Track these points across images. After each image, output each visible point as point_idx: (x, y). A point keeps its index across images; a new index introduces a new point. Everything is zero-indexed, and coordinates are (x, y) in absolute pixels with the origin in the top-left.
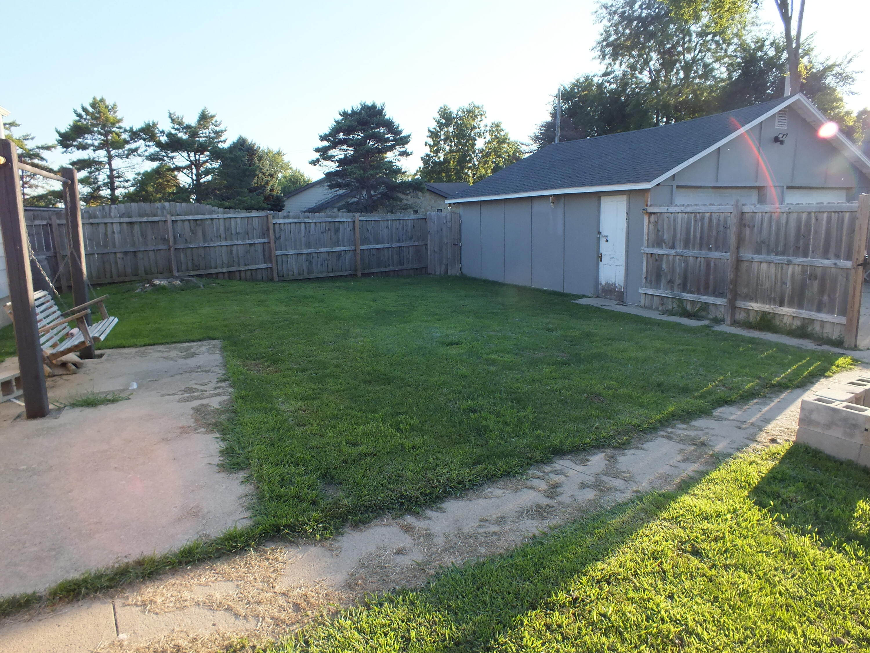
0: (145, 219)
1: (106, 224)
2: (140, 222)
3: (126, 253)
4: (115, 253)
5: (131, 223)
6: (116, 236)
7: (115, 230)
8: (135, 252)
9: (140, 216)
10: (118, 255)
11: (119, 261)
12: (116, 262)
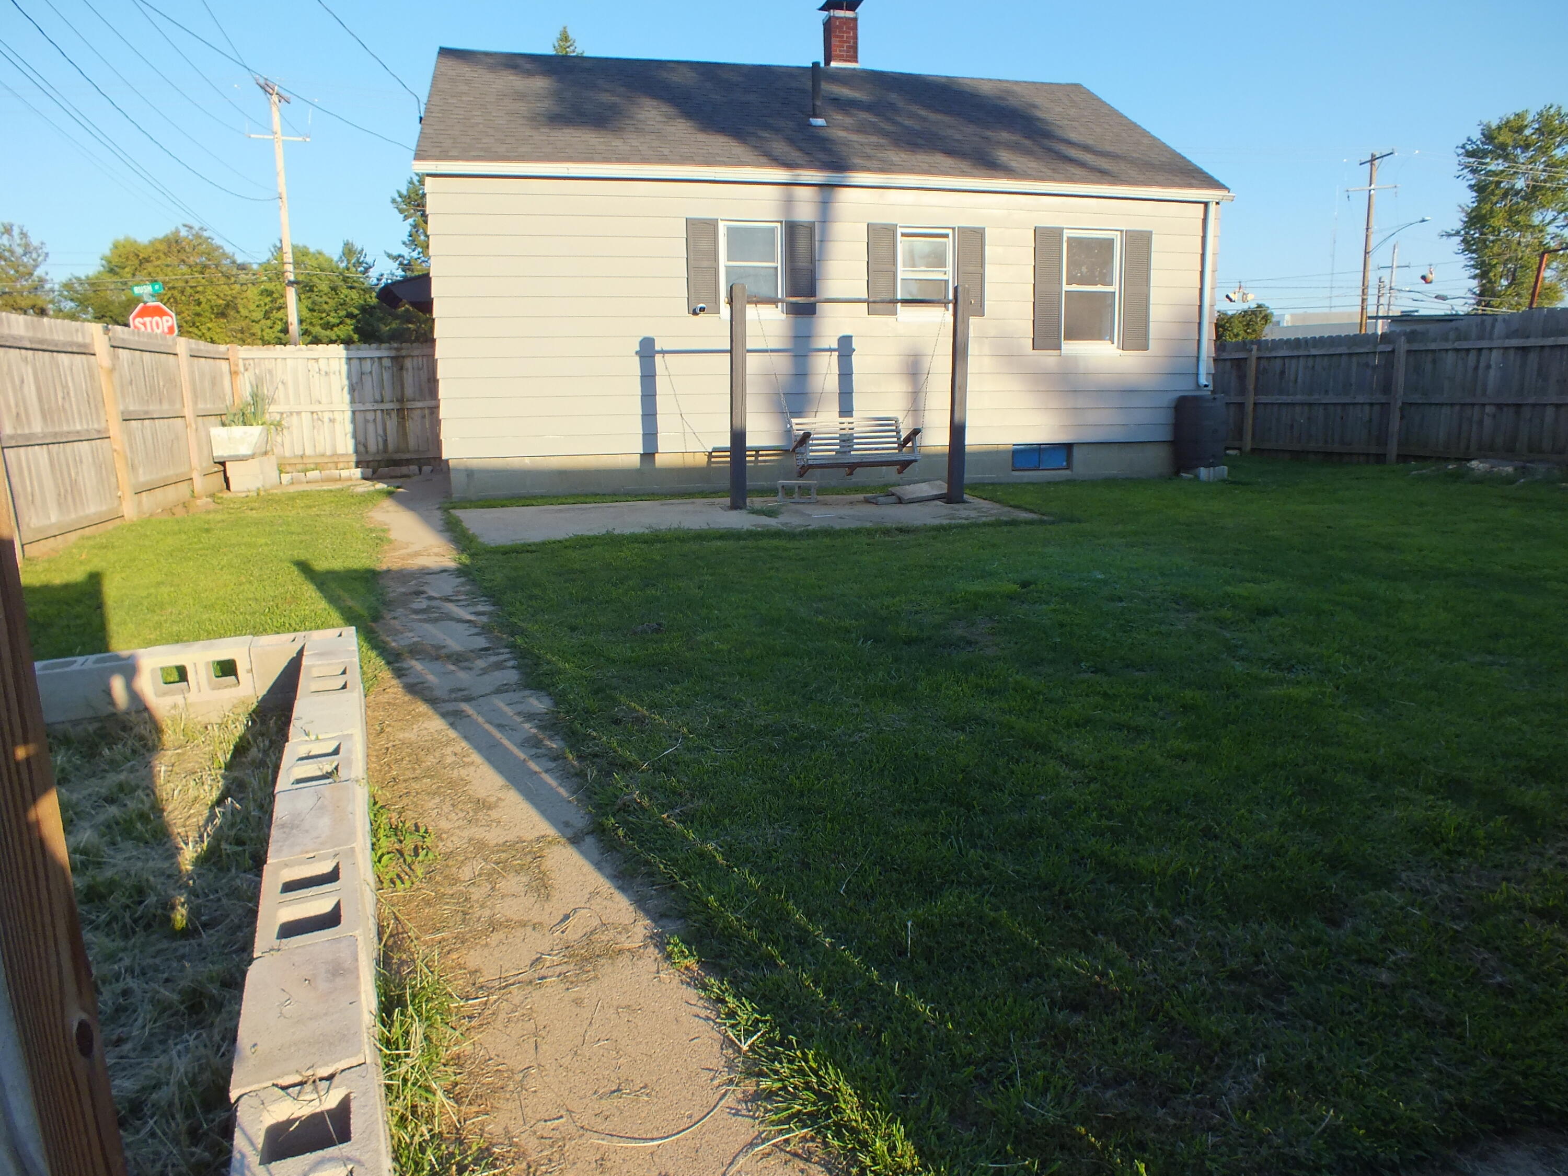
0: (1550, 341)
1: (1480, 350)
2: (1542, 347)
3: (1499, 406)
4: (1484, 405)
5: (1524, 350)
6: (1492, 373)
7: (1493, 363)
8: (1519, 406)
9: (1545, 335)
10: (1488, 409)
11: (1488, 422)
12: (1481, 423)
